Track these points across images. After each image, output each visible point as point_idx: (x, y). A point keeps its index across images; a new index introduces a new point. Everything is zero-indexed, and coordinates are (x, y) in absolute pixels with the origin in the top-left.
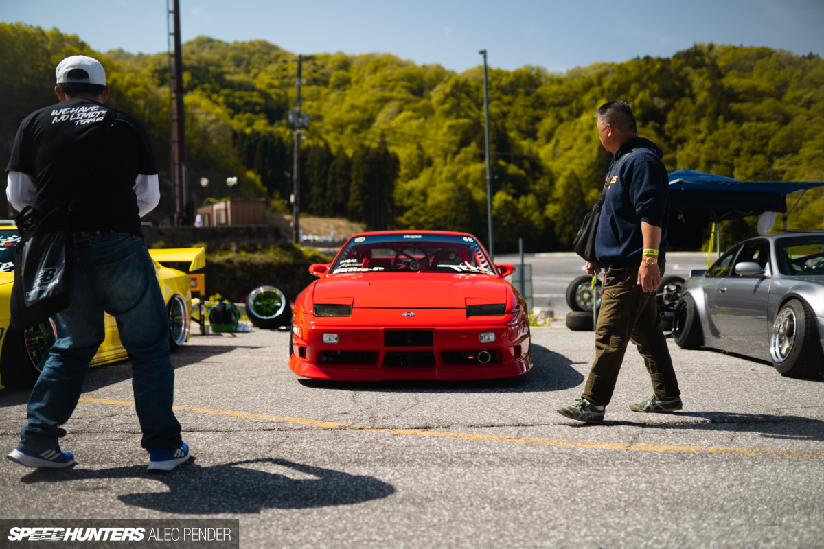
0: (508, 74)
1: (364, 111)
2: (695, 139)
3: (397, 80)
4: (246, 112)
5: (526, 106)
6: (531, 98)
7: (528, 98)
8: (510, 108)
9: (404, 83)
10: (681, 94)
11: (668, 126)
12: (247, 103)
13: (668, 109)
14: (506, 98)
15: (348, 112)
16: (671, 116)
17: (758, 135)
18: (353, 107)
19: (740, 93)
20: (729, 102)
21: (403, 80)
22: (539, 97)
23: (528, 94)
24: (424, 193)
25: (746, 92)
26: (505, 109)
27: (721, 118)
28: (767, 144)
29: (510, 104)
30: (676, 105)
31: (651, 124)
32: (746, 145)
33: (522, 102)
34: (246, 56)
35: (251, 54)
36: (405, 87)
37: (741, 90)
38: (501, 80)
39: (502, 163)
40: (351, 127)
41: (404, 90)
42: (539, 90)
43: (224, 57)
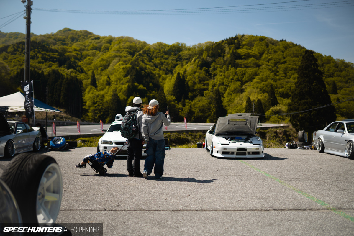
0: (168, 46)
1: (107, 61)
2: (219, 75)
3: (124, 48)
4: (50, 61)
5: (173, 60)
6: (176, 57)
7: (174, 57)
8: (166, 61)
9: (127, 50)
10: (220, 55)
11: (211, 69)
12: (51, 58)
13: (212, 62)
14: (166, 56)
15: (100, 61)
16: (212, 65)
17: (241, 74)
18: (103, 60)
19: (243, 56)
20: (236, 59)
21: (127, 48)
22: (180, 56)
23: (175, 55)
24: (103, 96)
25: (245, 55)
26: (163, 61)
27: (230, 66)
28: (243, 77)
29: (167, 59)
30: (217, 60)
31: (204, 68)
32: (236, 77)
33: (172, 58)
34: (77, 37)
35: (79, 36)
36: (127, 51)
37: (243, 54)
38: (165, 49)
39: (136, 84)
40: (100, 68)
41: (126, 53)
42: (180, 53)
43: (67, 37)
